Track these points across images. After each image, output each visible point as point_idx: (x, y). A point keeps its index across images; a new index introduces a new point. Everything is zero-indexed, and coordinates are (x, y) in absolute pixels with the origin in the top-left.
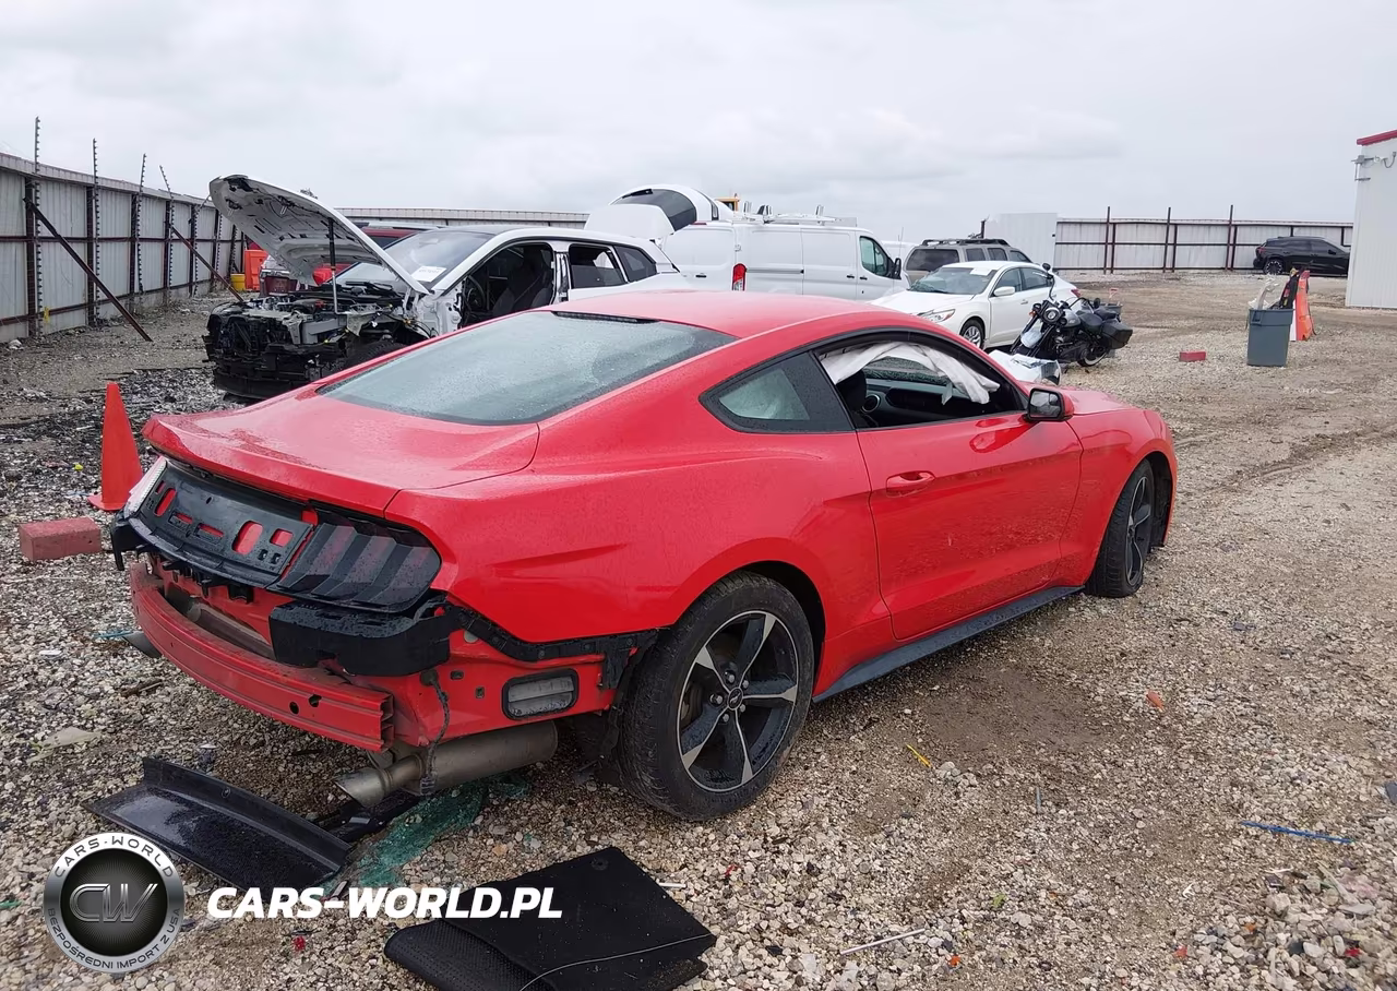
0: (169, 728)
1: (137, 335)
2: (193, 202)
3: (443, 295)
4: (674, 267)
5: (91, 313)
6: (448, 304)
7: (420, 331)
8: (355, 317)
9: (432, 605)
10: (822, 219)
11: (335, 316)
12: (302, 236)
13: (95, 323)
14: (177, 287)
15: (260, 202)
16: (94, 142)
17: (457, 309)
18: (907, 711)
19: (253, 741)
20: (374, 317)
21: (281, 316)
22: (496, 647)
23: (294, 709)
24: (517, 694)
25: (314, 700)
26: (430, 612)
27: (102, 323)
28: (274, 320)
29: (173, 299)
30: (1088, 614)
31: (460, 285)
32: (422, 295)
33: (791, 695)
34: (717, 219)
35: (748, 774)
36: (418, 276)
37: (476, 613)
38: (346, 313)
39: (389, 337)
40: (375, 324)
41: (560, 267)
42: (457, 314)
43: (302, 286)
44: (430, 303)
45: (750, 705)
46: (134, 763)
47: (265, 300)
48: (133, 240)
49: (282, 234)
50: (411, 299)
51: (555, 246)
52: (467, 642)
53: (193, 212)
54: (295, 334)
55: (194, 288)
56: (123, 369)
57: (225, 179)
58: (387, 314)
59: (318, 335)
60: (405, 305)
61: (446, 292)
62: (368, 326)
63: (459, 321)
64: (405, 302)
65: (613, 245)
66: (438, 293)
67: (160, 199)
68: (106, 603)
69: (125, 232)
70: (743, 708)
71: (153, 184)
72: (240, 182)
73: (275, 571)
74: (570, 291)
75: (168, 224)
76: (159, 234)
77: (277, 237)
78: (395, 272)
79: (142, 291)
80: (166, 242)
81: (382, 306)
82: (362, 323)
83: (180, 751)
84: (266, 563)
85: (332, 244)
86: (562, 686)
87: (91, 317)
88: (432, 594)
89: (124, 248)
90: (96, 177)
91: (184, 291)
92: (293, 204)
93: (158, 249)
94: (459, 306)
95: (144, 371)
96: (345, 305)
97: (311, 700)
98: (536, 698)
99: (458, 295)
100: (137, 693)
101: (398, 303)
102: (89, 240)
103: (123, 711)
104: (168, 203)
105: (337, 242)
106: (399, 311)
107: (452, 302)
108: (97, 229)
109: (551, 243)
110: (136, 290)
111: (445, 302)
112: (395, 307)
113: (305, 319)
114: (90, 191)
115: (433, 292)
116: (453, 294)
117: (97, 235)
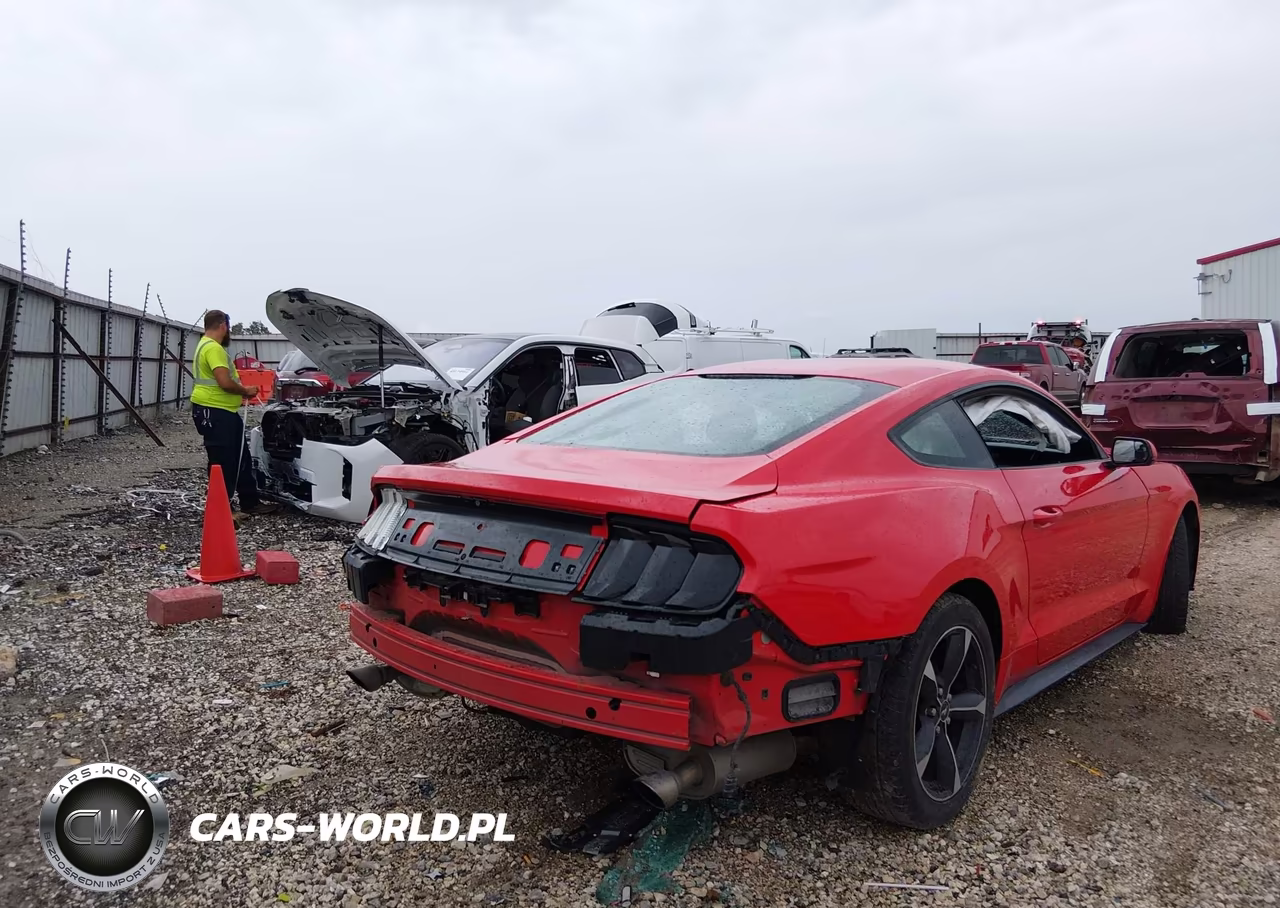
0: (371, 762)
1: (150, 441)
2: (184, 327)
3: (474, 391)
4: (659, 368)
5: (100, 422)
6: (478, 399)
7: (454, 423)
8: (402, 411)
9: (740, 607)
10: (757, 331)
11: (382, 411)
12: (346, 343)
13: (104, 432)
14: (167, 402)
15: (312, 313)
16: (110, 271)
17: (485, 404)
18: (1051, 732)
19: (459, 771)
20: (417, 411)
21: (332, 412)
22: (785, 651)
23: (591, 713)
24: (795, 697)
25: (615, 704)
26: (738, 612)
27: (110, 433)
28: (327, 414)
29: (165, 412)
30: (1156, 648)
31: (487, 384)
32: (458, 391)
33: (982, 708)
34: (695, 326)
35: (957, 786)
36: (456, 375)
37: (773, 615)
38: (394, 407)
39: (428, 428)
40: (418, 417)
41: (568, 368)
42: (485, 408)
43: (338, 388)
44: (463, 399)
45: (953, 715)
46: (357, 792)
47: (308, 399)
48: (136, 360)
49: (326, 341)
50: (448, 395)
51: (564, 350)
52: (762, 644)
53: (182, 336)
54: (345, 427)
55: (181, 402)
56: (151, 468)
57: (286, 292)
58: (428, 408)
59: (366, 427)
60: (442, 400)
61: (477, 389)
62: (412, 419)
63: (487, 414)
64: (443, 398)
65: (610, 349)
66: (470, 390)
67: (158, 324)
68: (251, 659)
69: (129, 353)
70: (948, 719)
71: (153, 311)
72: (298, 295)
73: (573, 580)
74: (577, 387)
75: (163, 346)
76: (156, 355)
77: (321, 344)
78: (435, 372)
79: (141, 405)
80: (160, 361)
81: (423, 402)
82: (407, 417)
83: (395, 781)
84: (561, 573)
85: (381, 348)
86: (824, 691)
87: (100, 427)
88: (739, 597)
89: (128, 365)
90: (110, 302)
91: (173, 406)
92: (347, 313)
93: (154, 366)
94: (486, 401)
95: (171, 470)
96: (390, 401)
97: (611, 703)
98: (808, 701)
99: (486, 391)
100: (323, 732)
101: (437, 398)
102: (102, 357)
103: (320, 749)
104: (164, 327)
105: (384, 346)
106: (437, 406)
107: (482, 398)
108: (109, 348)
109: (560, 347)
110: (137, 403)
111: (476, 397)
112: (434, 402)
113: (355, 414)
114: (105, 314)
115: (465, 389)
116: (482, 391)
117: (109, 353)
